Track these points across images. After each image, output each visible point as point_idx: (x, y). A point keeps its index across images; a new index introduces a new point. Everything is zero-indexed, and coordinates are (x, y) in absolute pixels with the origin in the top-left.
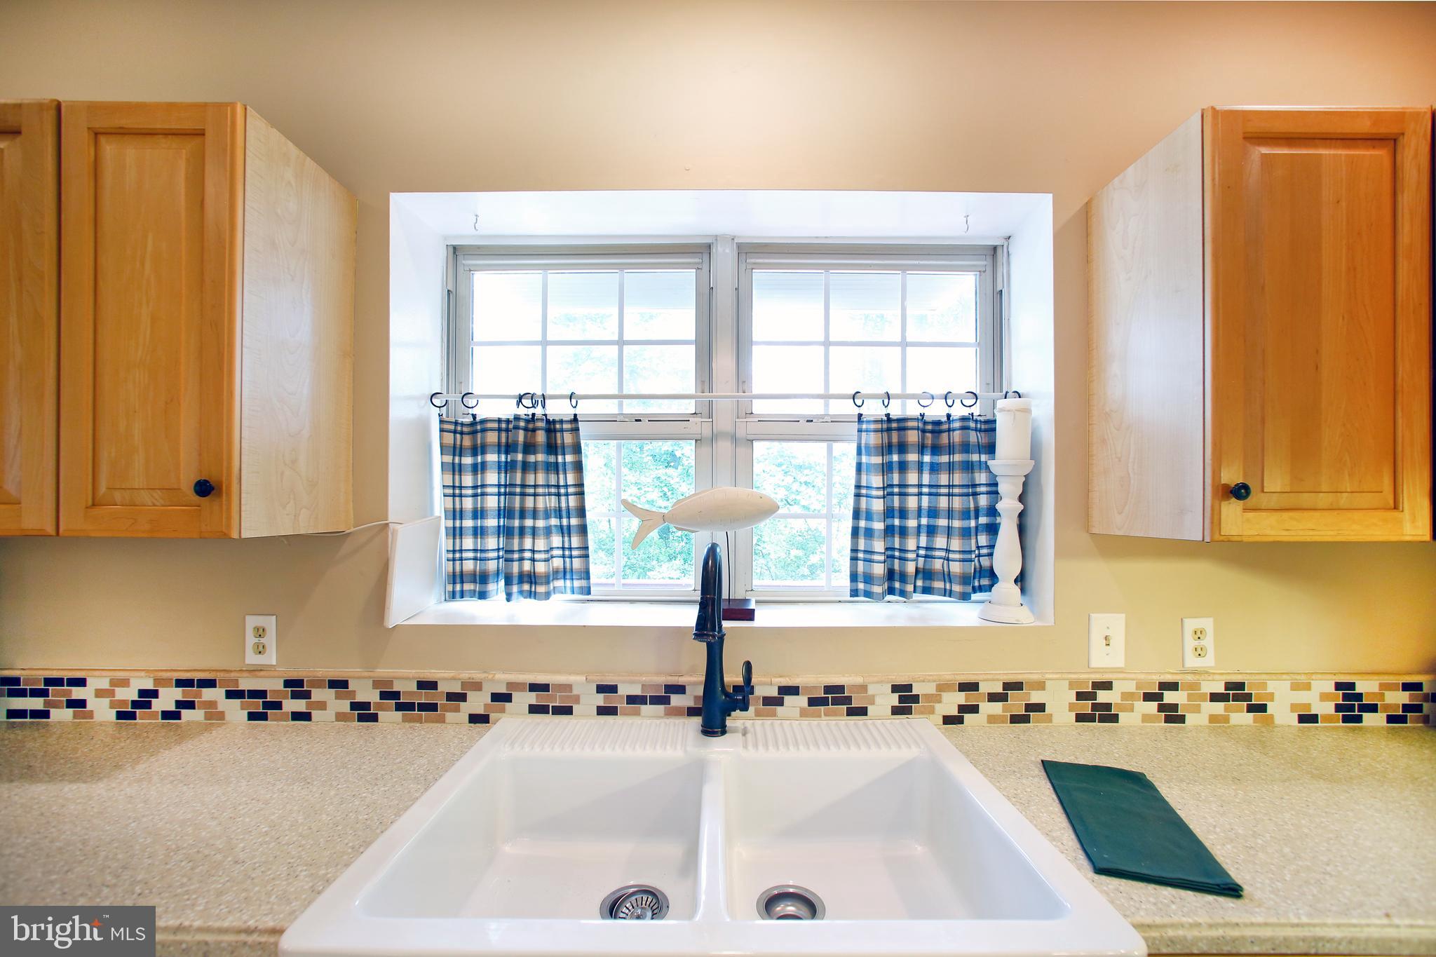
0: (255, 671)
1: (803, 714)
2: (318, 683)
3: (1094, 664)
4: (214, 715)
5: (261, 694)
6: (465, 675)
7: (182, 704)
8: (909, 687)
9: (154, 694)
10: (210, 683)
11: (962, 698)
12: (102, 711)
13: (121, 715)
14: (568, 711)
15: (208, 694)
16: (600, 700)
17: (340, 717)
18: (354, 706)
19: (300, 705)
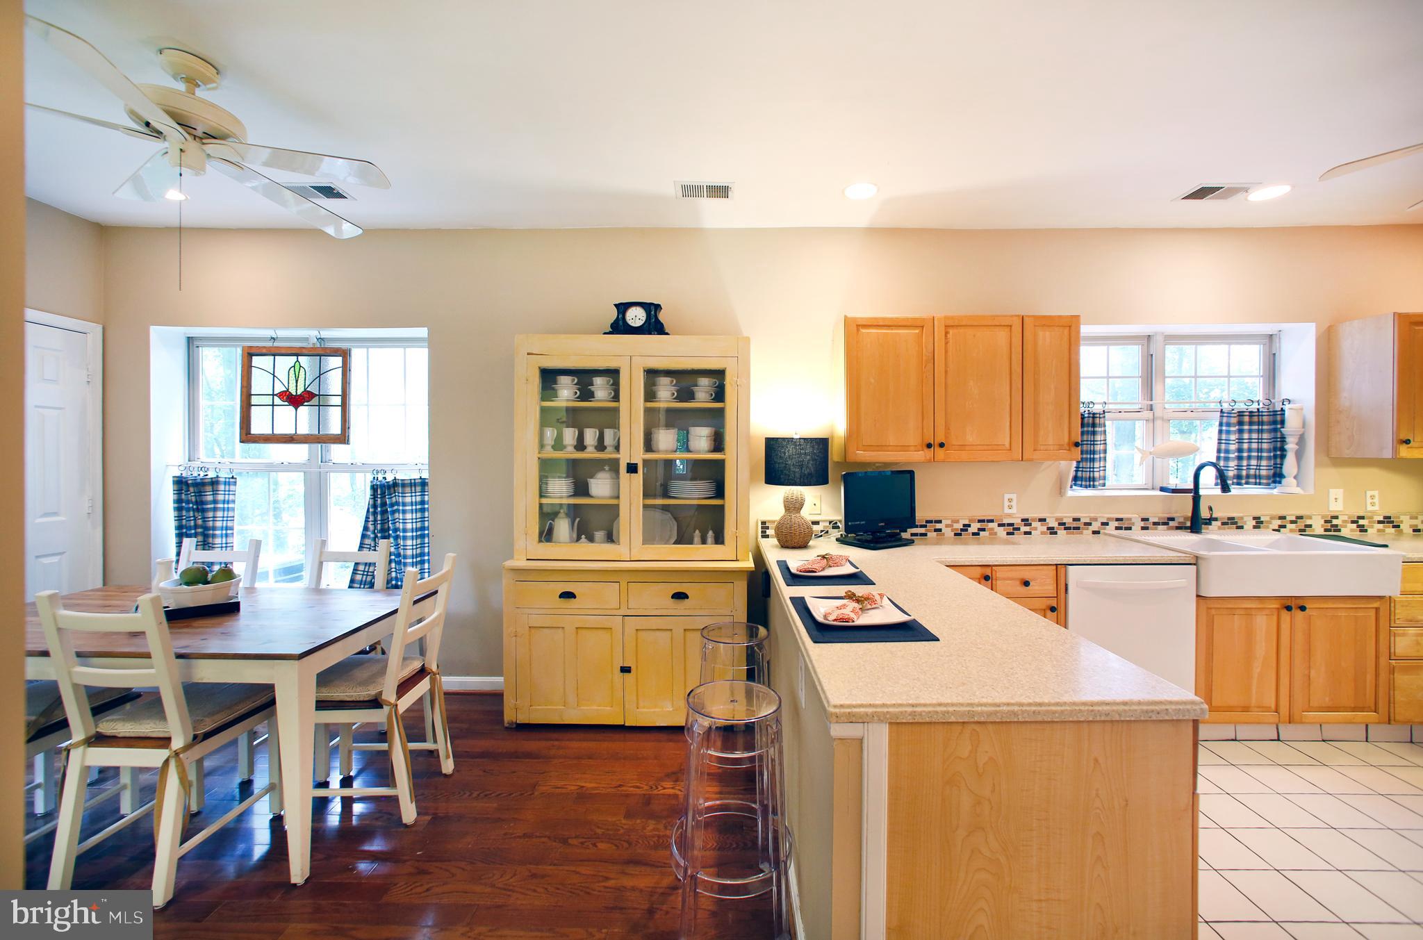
0: (1010, 515)
1: (1219, 528)
2: (1034, 520)
3: (1331, 509)
4: (993, 533)
5: (1012, 525)
6: (1092, 515)
7: (980, 530)
8: (1259, 518)
9: (969, 526)
10: (992, 521)
11: (1279, 522)
12: (948, 533)
13: (956, 534)
14: (1130, 529)
15: (991, 525)
16: (1142, 524)
17: (1043, 533)
18: (1048, 529)
19: (1027, 529)
